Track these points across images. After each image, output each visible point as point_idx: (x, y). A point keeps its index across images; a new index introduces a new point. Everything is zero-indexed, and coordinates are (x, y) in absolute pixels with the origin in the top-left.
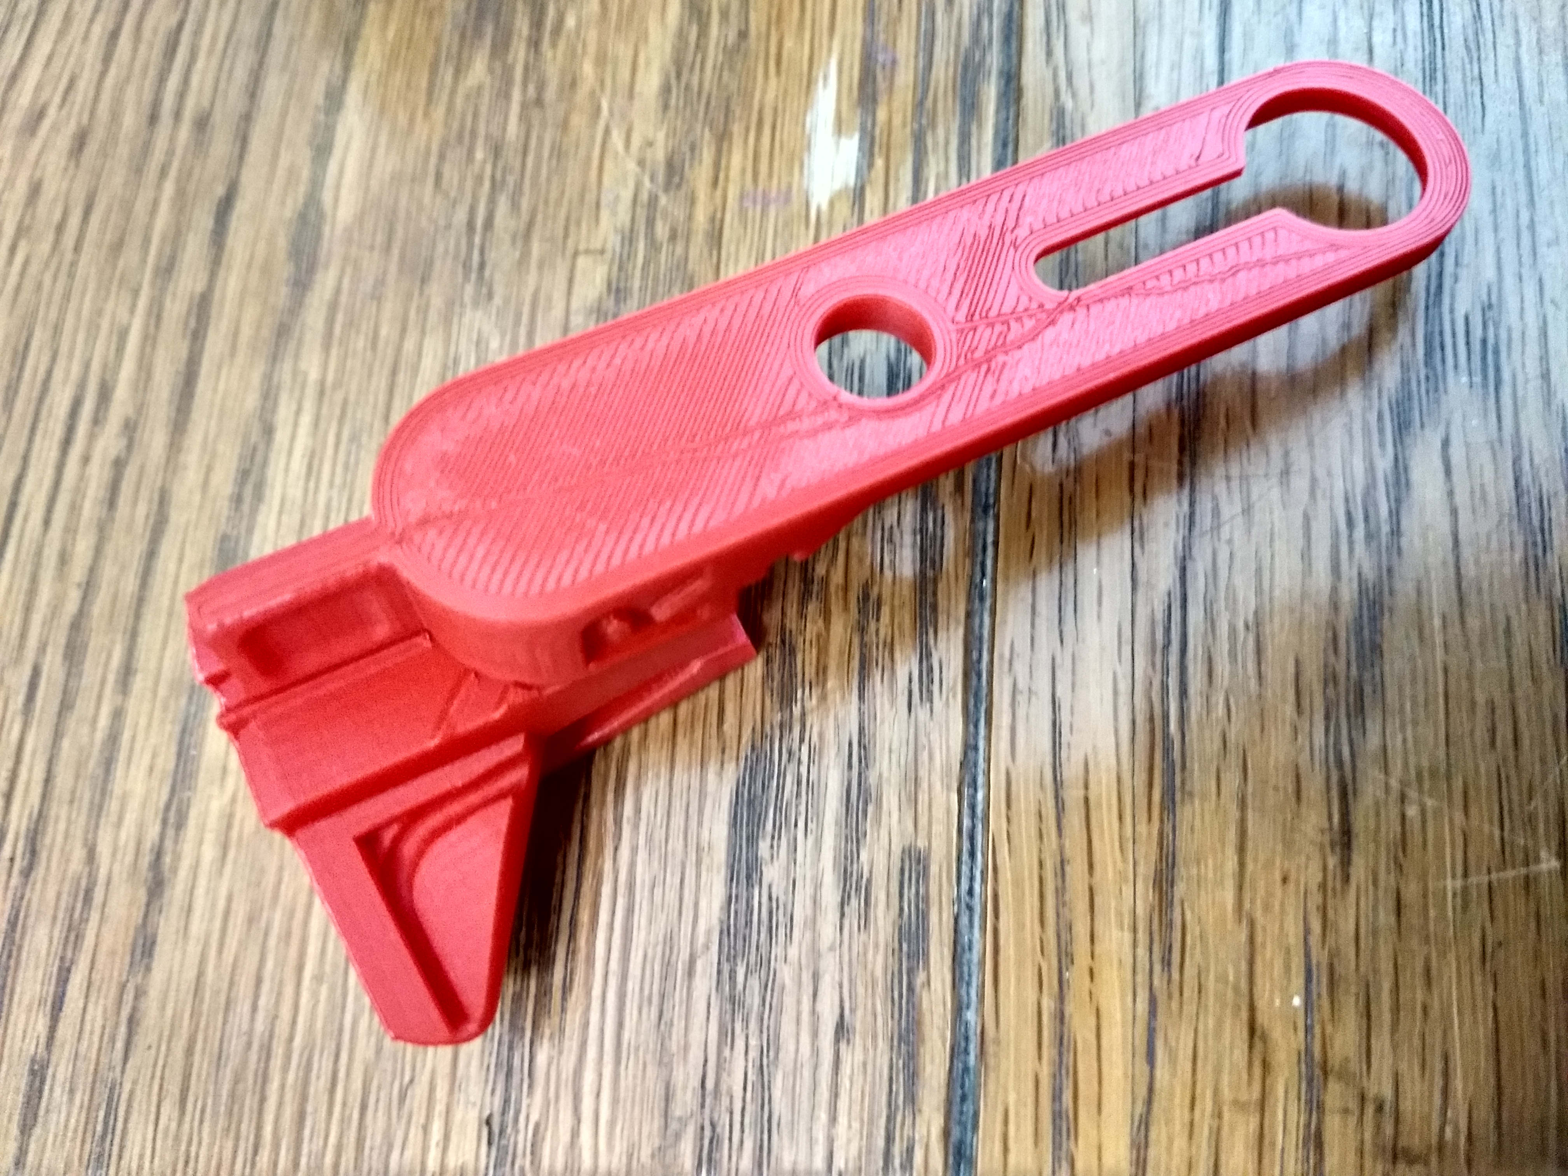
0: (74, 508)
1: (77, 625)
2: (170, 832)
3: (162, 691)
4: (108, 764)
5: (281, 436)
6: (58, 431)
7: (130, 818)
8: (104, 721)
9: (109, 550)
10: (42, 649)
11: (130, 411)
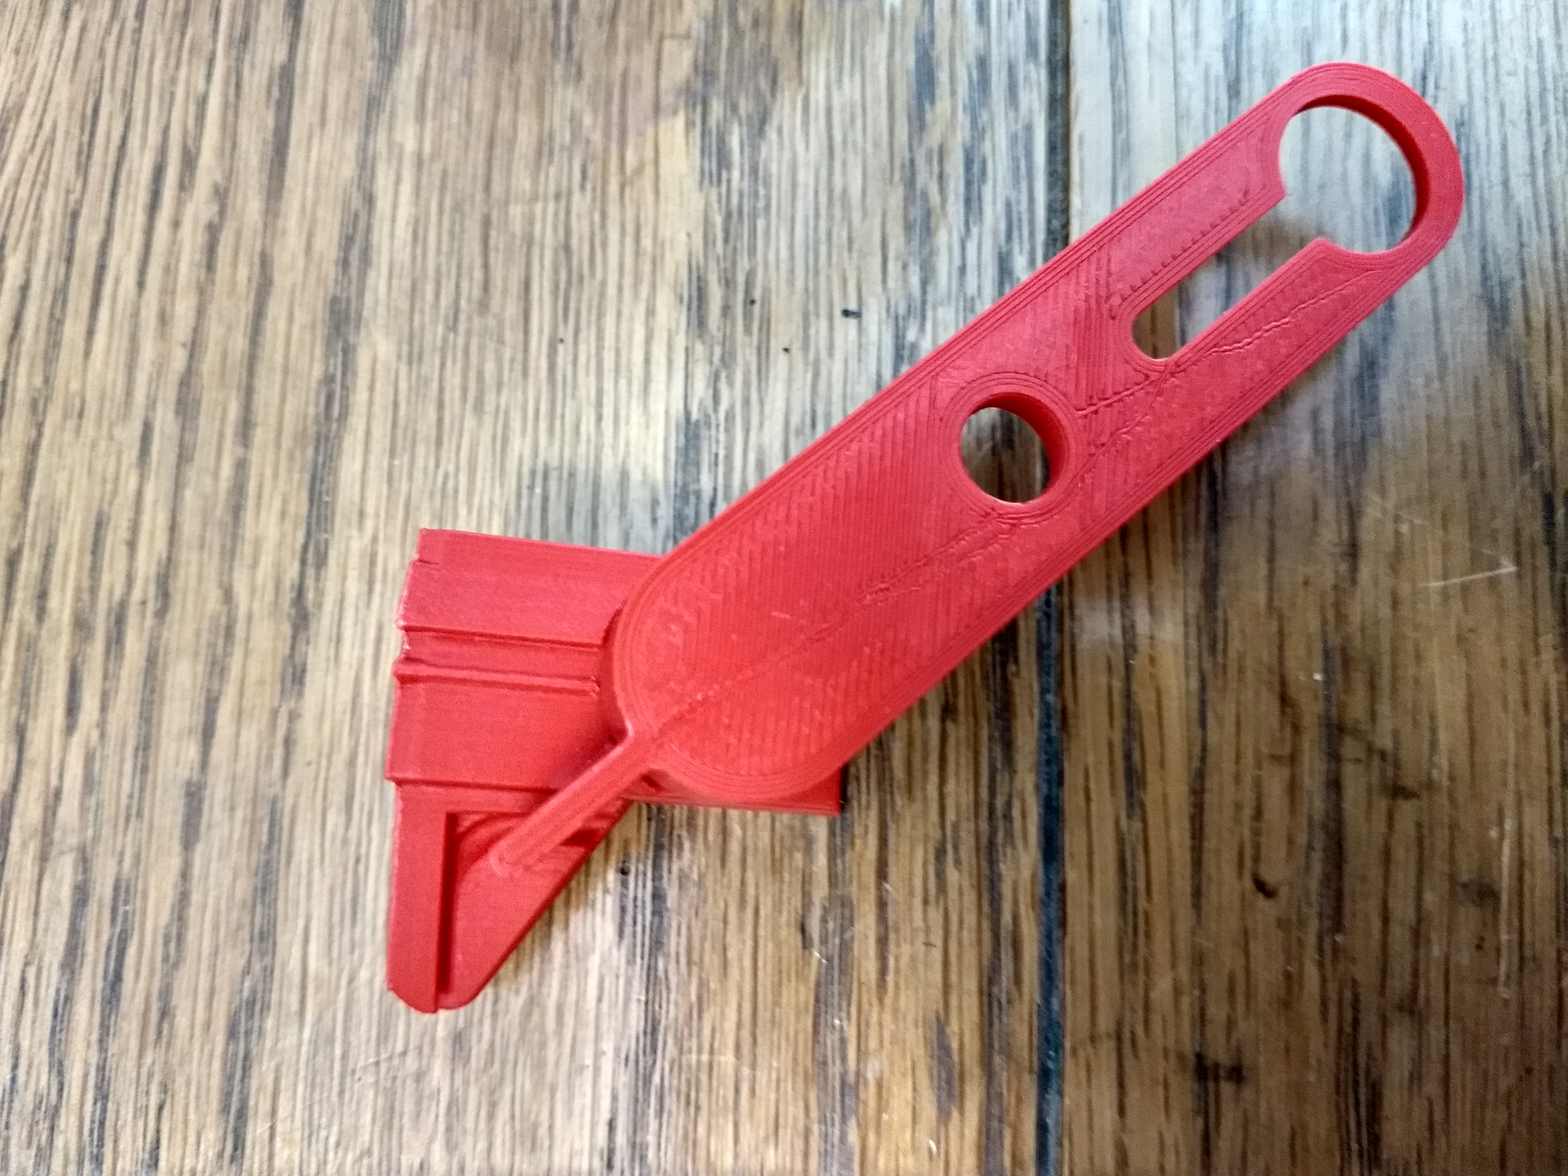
0: (170, 271)
1: (187, 381)
2: (311, 572)
3: (287, 442)
4: (236, 510)
5: (383, 204)
6: (143, 197)
7: (266, 560)
8: (227, 470)
9: (213, 310)
10: (151, 404)
11: (218, 177)
